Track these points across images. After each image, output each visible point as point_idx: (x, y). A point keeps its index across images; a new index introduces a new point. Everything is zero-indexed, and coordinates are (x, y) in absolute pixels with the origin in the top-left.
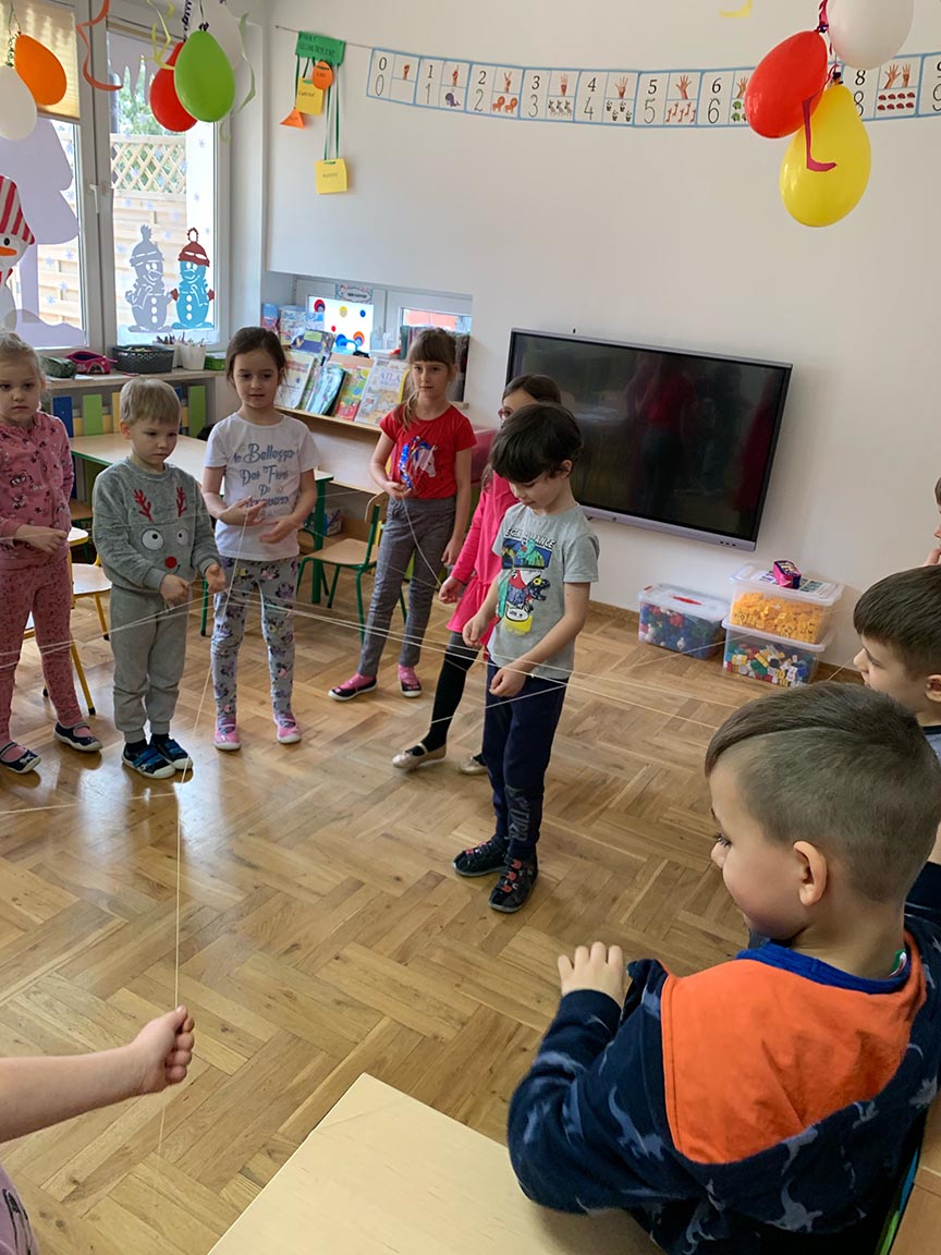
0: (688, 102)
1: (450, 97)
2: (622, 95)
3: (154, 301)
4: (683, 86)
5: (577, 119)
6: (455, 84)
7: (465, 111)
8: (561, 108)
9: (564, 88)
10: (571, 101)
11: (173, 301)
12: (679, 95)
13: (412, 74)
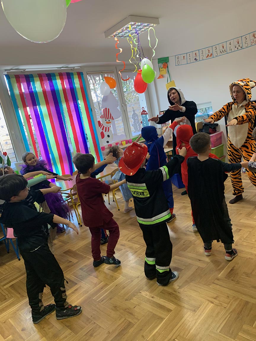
1: (195, 59)
2: (238, 43)
3: (138, 125)
4: (254, 36)
5: (228, 53)
6: (196, 56)
7: (200, 61)
8: (224, 52)
9: (223, 47)
10: (226, 49)
11: (142, 124)
12: (253, 38)
13: (185, 58)
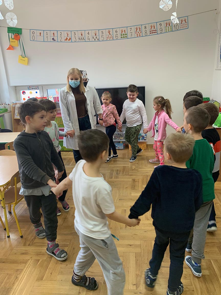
0: (111, 35)
1: (53, 39)
2: (96, 35)
4: (109, 32)
5: (86, 41)
6: (54, 36)
7: (58, 42)
8: (82, 39)
9: (82, 35)
10: (84, 37)
12: (108, 34)
13: (42, 34)
